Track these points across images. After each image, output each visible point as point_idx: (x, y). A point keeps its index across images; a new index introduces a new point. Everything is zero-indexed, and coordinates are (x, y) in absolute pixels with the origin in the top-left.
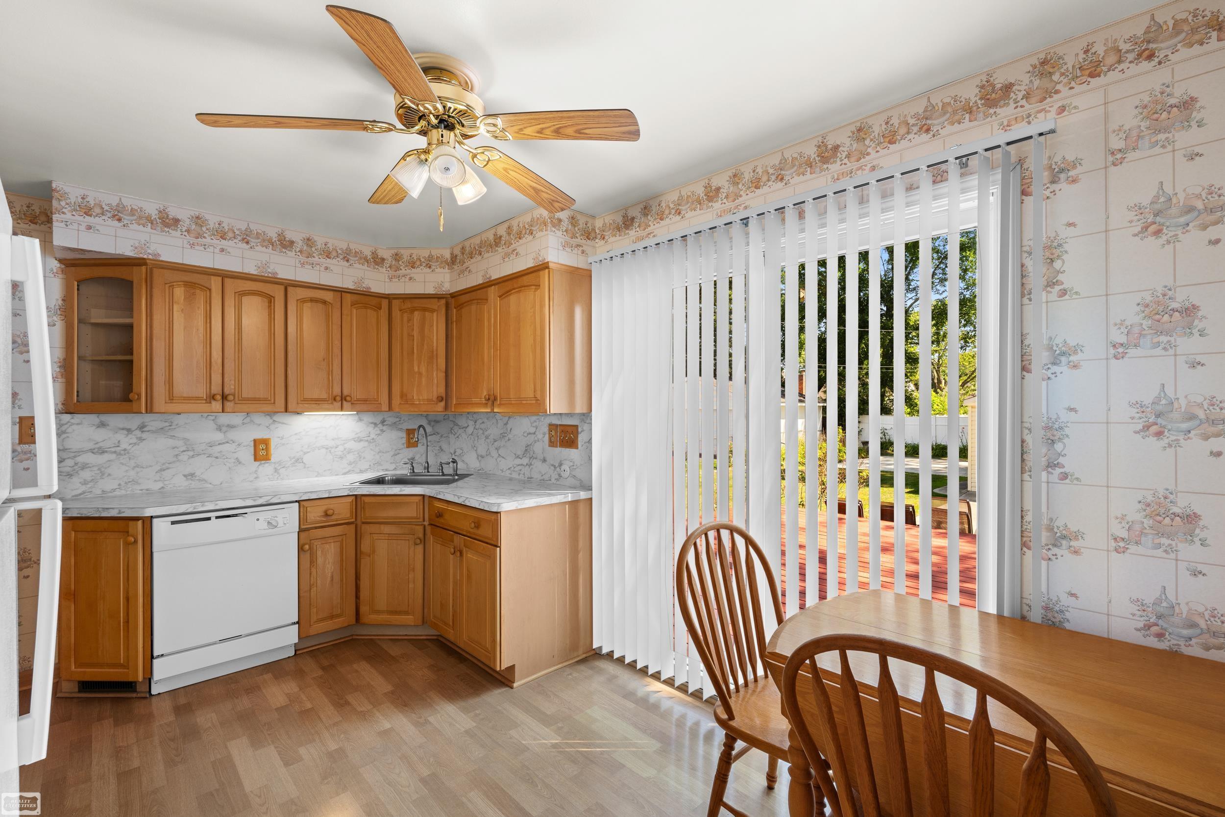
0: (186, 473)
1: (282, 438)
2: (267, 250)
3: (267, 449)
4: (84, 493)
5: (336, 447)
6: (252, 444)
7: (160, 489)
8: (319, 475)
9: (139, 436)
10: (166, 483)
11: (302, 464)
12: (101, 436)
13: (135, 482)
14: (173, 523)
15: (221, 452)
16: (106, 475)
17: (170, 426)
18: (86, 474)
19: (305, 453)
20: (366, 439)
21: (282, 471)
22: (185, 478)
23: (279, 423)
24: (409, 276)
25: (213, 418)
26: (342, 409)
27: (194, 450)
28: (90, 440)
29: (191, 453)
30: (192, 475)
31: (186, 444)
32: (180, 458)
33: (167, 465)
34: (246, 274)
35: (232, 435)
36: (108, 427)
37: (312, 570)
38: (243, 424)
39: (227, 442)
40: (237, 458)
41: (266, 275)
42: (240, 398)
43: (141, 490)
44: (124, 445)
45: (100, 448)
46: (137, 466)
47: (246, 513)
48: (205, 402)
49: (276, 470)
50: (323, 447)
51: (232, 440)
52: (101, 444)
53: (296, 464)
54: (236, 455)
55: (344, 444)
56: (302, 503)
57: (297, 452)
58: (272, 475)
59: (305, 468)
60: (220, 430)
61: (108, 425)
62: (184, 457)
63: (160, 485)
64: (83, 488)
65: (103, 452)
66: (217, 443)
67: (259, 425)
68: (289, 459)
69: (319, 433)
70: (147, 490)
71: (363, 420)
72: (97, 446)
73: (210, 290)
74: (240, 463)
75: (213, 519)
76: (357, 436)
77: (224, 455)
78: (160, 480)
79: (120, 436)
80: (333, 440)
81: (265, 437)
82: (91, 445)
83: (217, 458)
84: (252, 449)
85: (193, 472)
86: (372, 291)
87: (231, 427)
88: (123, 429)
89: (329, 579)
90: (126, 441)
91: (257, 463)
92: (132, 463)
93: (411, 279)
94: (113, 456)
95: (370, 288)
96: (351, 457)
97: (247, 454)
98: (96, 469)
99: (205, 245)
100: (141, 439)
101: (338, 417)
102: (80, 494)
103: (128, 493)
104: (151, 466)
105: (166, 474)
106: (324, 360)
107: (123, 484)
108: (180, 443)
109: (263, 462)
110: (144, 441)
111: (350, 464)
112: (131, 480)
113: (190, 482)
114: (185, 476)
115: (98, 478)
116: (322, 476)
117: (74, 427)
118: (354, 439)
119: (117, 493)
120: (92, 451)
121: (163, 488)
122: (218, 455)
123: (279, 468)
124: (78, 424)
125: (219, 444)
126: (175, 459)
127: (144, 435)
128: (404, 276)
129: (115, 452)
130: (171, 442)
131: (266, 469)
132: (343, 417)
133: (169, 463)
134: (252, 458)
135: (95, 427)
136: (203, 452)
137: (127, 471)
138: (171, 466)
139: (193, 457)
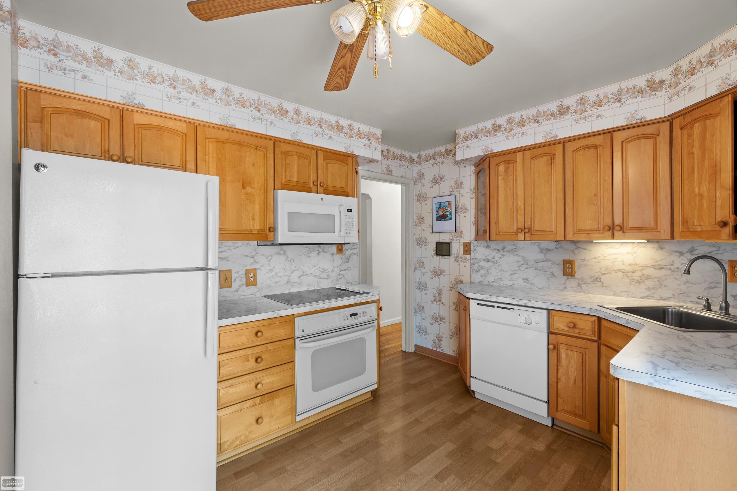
0: (524, 278)
1: (584, 260)
2: (551, 122)
3: (572, 268)
4: (482, 281)
5: (633, 272)
6: (562, 263)
7: (511, 285)
8: (615, 294)
9: (502, 253)
10: (514, 282)
11: (600, 283)
12: (487, 252)
13: (501, 279)
14: (478, 304)
15: (542, 267)
16: (489, 273)
17: (516, 248)
18: (482, 272)
19: (603, 274)
20: (669, 267)
21: (584, 286)
22: (523, 281)
23: (582, 248)
24: (688, 87)
25: (538, 244)
26: (613, 237)
27: (527, 264)
28: (484, 254)
29: (526, 266)
30: (527, 279)
31: (523, 260)
32: (520, 268)
33: (515, 272)
34: (537, 144)
35: (549, 256)
36: (490, 248)
37: (559, 367)
38: (556, 248)
39: (546, 261)
40: (552, 272)
41: (550, 140)
42: (534, 231)
43: (503, 284)
44: (496, 259)
45: (487, 259)
46: (501, 270)
47: (513, 309)
48: (515, 234)
49: (579, 285)
50: (620, 271)
51: (549, 259)
52: (487, 257)
53: (595, 282)
54: (551, 270)
55: (642, 270)
56: (551, 311)
57: (596, 273)
58: (576, 288)
59: (603, 286)
60: (542, 252)
61: (490, 247)
62: (523, 268)
63: (511, 283)
64: (481, 279)
65: (489, 261)
66: (540, 261)
67: (567, 250)
68: (589, 278)
69: (616, 259)
70: (506, 284)
71: (665, 248)
72: (486, 258)
73: (517, 162)
74: (554, 276)
75: (496, 307)
76: (657, 263)
77: (544, 269)
78: (511, 280)
79: (495, 253)
80: (630, 265)
81: (571, 259)
82: (484, 257)
83: (540, 270)
84: (562, 266)
85: (527, 278)
86: (647, 120)
87: (549, 250)
88: (496, 249)
89: (572, 381)
90: (497, 256)
91: (565, 278)
92: (499, 268)
93: (690, 89)
94: (492, 264)
95: (645, 117)
96: (649, 283)
97: (558, 270)
98: (486, 269)
99: (514, 135)
100: (503, 255)
101: (635, 245)
102: (480, 282)
103: (498, 284)
104: (507, 271)
105: (515, 277)
106: (595, 195)
107: (496, 279)
108: (520, 259)
109: (569, 277)
110: (504, 257)
111: (648, 289)
112: (499, 278)
113: (526, 284)
114: (523, 279)
115: (487, 274)
116: (619, 295)
117: (478, 248)
118: (653, 267)
119: (494, 284)
120: (484, 260)
121: (513, 285)
122: (541, 269)
123: (581, 283)
124: (480, 246)
125: (541, 262)
126: (518, 269)
127: (505, 253)
128: (683, 89)
129: (493, 262)
130: (516, 258)
131: (572, 283)
132: (640, 245)
133: (515, 271)
134: (562, 273)
135: (485, 248)
136: (532, 266)
137: (497, 272)
138: (516, 272)
139: (527, 268)
